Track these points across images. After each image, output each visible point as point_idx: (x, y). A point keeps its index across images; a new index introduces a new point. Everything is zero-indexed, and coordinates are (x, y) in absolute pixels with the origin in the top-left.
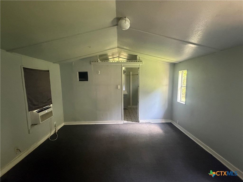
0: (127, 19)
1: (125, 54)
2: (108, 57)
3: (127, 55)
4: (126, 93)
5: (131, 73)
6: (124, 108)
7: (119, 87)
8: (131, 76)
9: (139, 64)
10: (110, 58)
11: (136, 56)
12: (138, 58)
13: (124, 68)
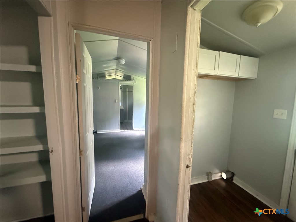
0: (123, 59)
1: (122, 74)
2: (105, 75)
3: (123, 74)
4: (123, 108)
5: (127, 90)
6: (121, 122)
7: (117, 101)
8: (127, 93)
9: (133, 83)
10: (106, 75)
11: (131, 76)
12: (132, 78)
13: (120, 85)
